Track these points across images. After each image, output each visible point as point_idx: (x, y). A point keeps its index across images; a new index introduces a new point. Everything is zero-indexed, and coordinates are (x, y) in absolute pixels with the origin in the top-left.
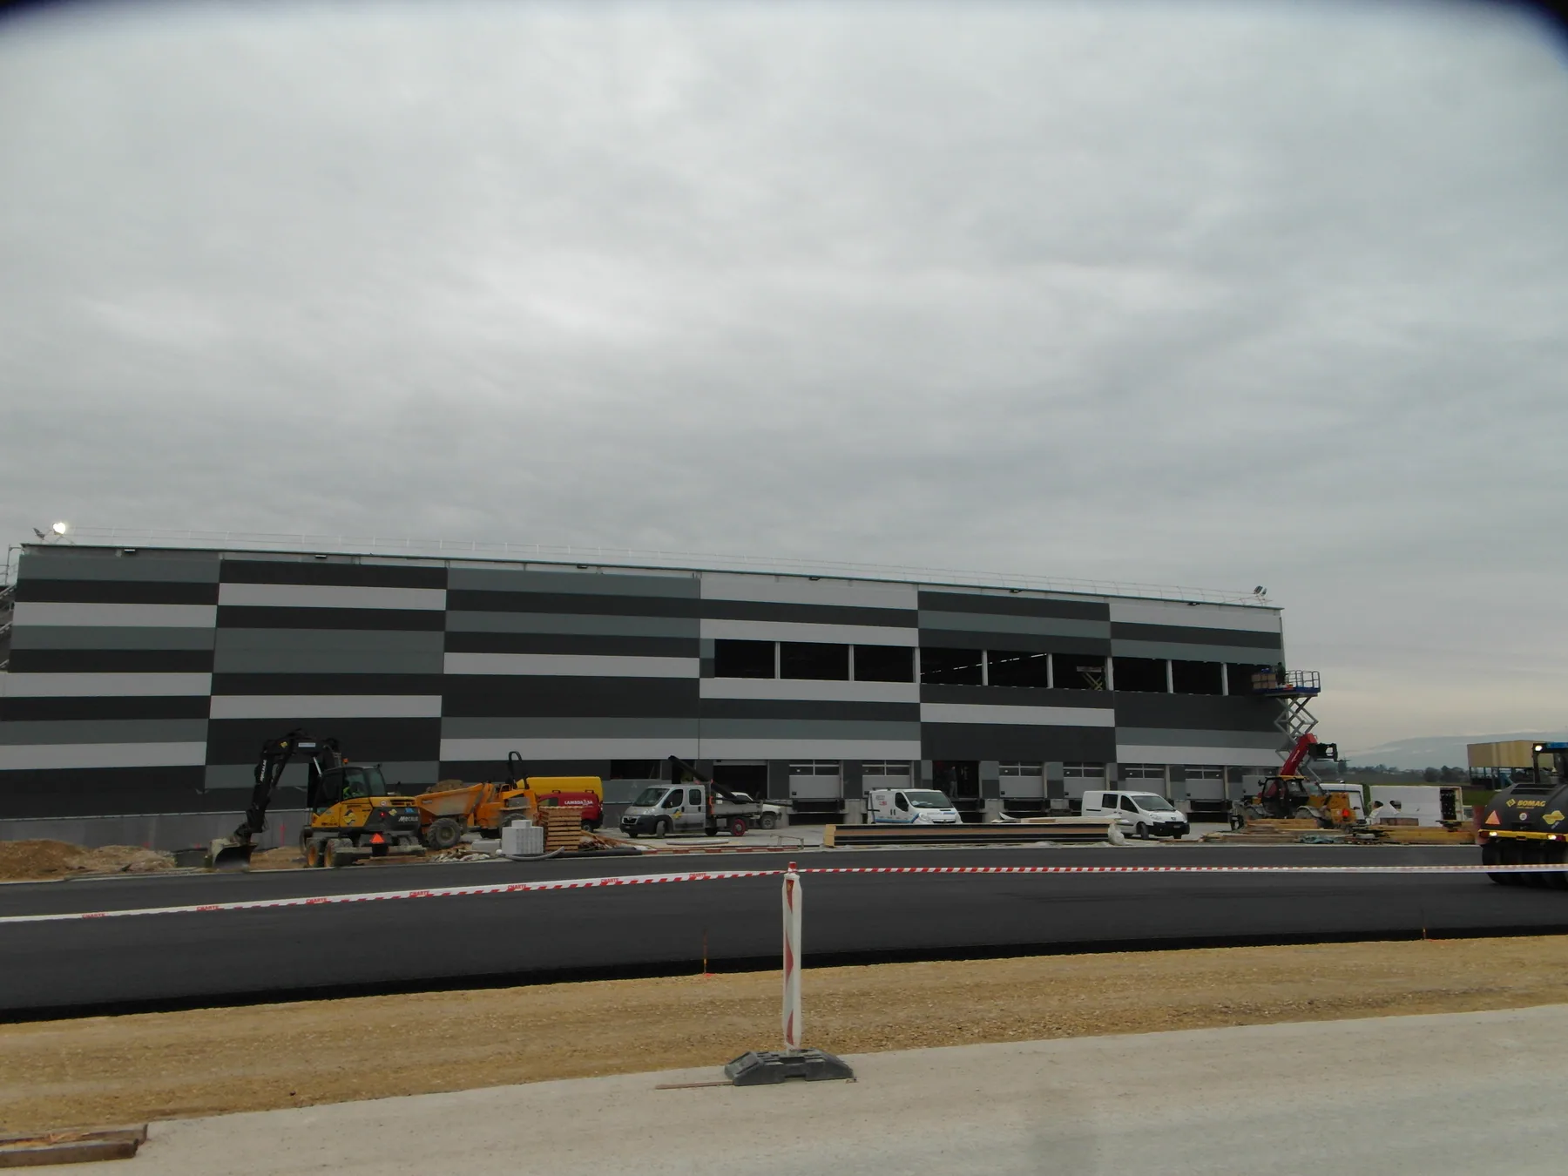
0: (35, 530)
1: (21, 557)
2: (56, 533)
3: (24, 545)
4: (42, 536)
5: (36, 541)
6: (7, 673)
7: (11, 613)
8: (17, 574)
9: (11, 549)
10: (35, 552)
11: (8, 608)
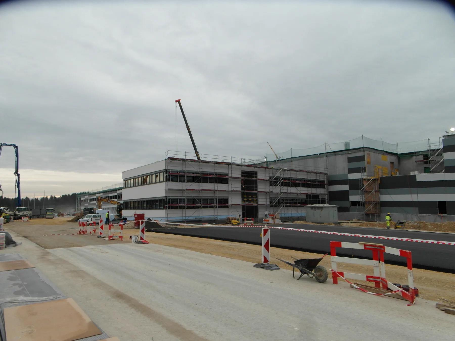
0: (446, 131)
1: (443, 140)
2: (452, 131)
3: (443, 136)
4: (448, 133)
5: (447, 134)
6: (444, 173)
7: (443, 156)
8: (442, 145)
9: (440, 138)
10: (447, 138)
11: (442, 155)
